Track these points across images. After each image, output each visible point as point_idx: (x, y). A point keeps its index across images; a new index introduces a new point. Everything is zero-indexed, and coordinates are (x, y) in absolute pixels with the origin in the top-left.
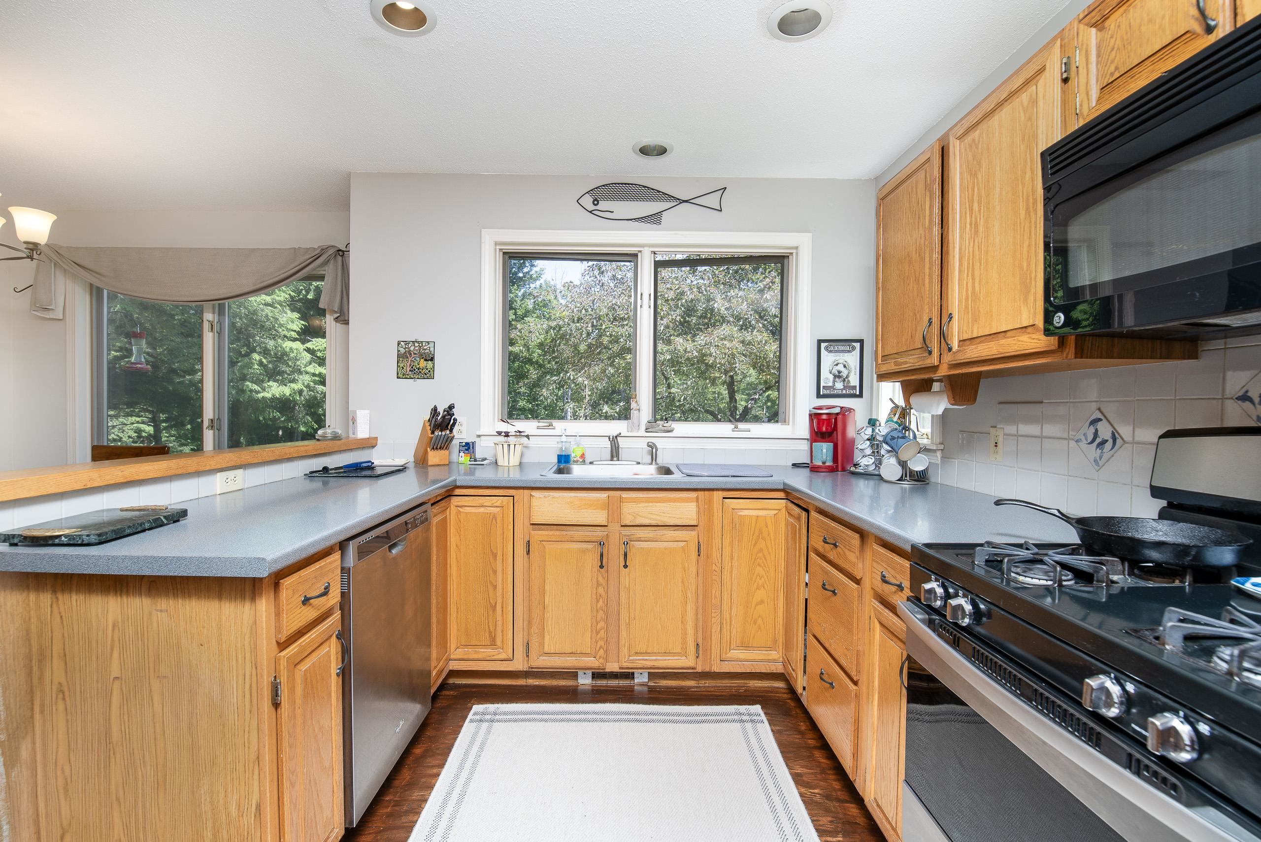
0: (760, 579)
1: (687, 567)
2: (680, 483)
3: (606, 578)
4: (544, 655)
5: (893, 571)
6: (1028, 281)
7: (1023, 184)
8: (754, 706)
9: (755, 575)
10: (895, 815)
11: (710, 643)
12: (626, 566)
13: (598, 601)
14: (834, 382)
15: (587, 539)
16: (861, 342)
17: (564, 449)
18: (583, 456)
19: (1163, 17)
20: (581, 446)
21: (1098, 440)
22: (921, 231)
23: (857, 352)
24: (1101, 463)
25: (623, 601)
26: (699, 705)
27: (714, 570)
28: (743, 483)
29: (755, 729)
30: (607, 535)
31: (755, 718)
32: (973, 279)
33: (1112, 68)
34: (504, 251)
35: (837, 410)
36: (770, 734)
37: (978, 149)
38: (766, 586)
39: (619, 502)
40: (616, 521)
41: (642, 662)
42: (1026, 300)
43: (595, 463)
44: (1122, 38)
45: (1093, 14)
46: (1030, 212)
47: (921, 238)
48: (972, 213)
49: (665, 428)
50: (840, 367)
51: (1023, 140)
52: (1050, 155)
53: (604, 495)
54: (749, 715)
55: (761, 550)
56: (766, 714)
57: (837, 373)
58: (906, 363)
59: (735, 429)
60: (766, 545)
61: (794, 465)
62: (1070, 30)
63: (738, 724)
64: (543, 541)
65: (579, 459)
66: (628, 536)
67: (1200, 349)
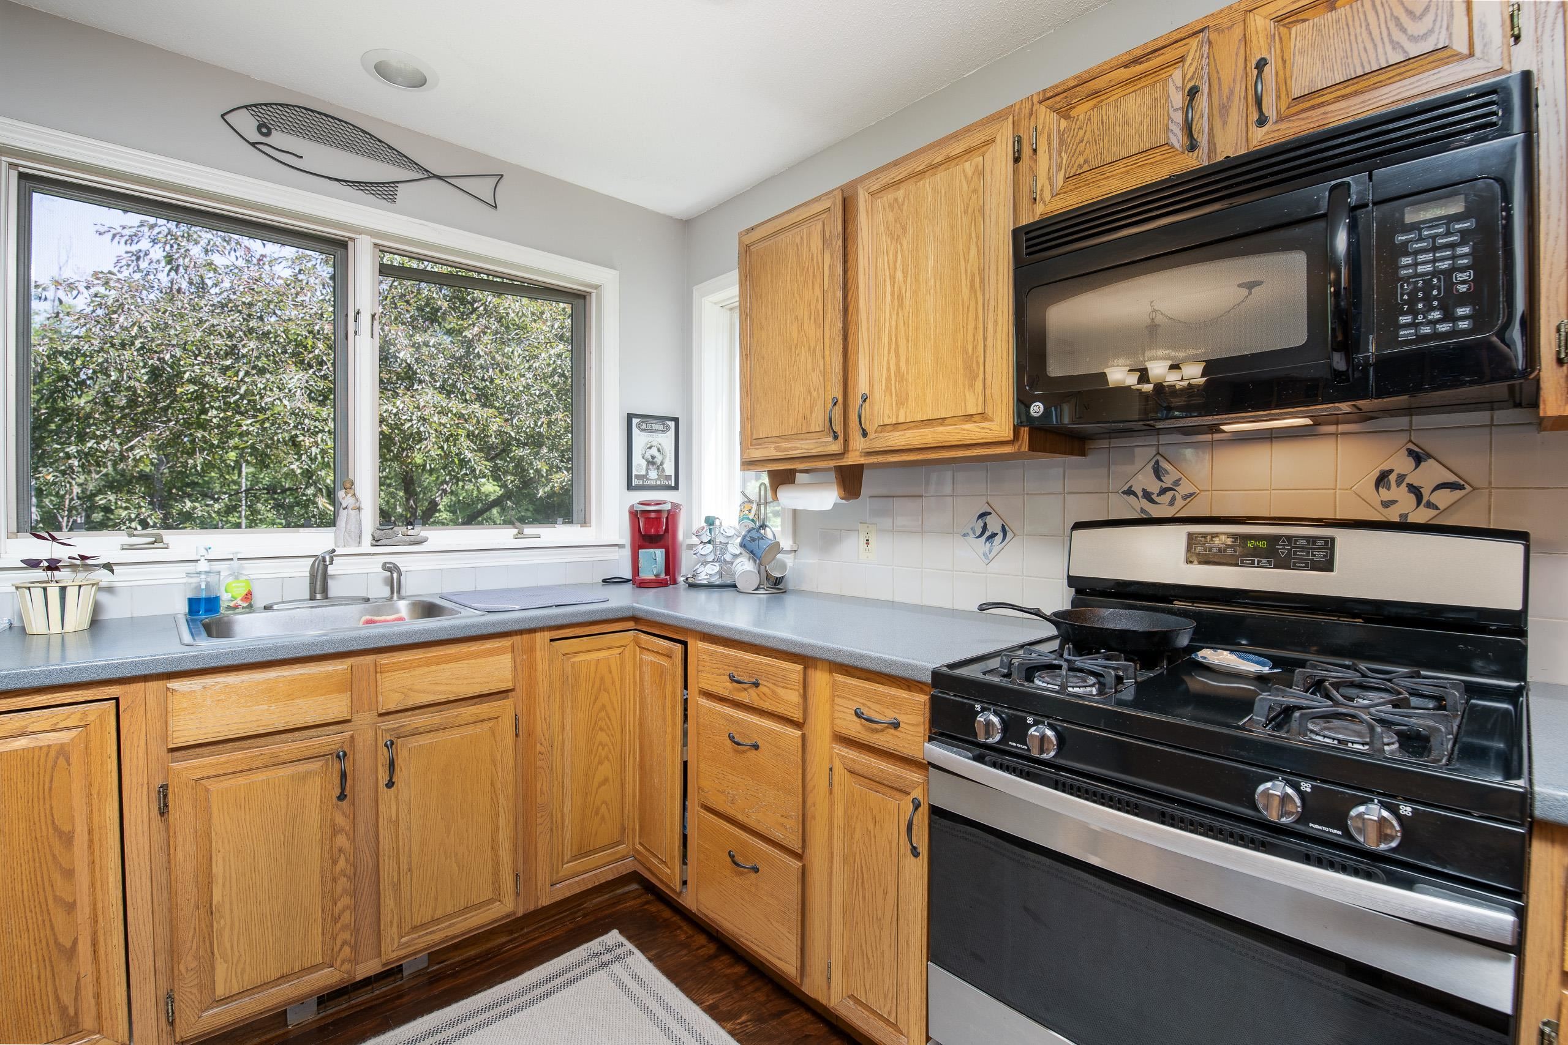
0: (603, 749)
1: (499, 758)
2: (480, 625)
3: (352, 816)
4: (215, 1004)
5: (879, 706)
6: (974, 366)
7: (966, 261)
8: (610, 934)
9: (596, 745)
10: (894, 1006)
11: (534, 865)
12: (390, 784)
13: (335, 862)
14: (647, 469)
15: (309, 754)
16: (676, 420)
17: (203, 587)
18: (248, 596)
19: (1141, 123)
20: (242, 578)
21: (987, 534)
22: (818, 292)
23: (672, 433)
24: (991, 556)
25: (387, 847)
26: (530, 968)
27: (540, 753)
28: (573, 615)
29: (628, 968)
30: (352, 737)
31: (619, 951)
32: (897, 355)
33: (1081, 160)
34: (21, 169)
35: (668, 507)
36: (650, 966)
37: (902, 211)
38: (610, 756)
39: (372, 673)
40: (366, 708)
41: (425, 939)
42: (972, 386)
43: (275, 607)
44: (1093, 131)
45: (1058, 98)
46: (975, 292)
47: (817, 300)
48: (894, 282)
49: (412, 538)
50: (654, 451)
51: (966, 212)
52: (1027, 233)
53: (340, 667)
54: (609, 950)
55: (603, 707)
56: (629, 938)
57: (651, 459)
58: (796, 448)
59: (520, 536)
60: (610, 698)
61: (605, 581)
62: (1020, 109)
63: (602, 972)
64: (203, 778)
65: (240, 603)
66: (394, 729)
67: (1087, 447)
